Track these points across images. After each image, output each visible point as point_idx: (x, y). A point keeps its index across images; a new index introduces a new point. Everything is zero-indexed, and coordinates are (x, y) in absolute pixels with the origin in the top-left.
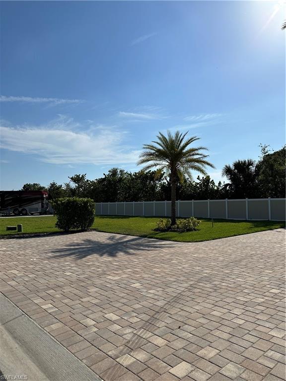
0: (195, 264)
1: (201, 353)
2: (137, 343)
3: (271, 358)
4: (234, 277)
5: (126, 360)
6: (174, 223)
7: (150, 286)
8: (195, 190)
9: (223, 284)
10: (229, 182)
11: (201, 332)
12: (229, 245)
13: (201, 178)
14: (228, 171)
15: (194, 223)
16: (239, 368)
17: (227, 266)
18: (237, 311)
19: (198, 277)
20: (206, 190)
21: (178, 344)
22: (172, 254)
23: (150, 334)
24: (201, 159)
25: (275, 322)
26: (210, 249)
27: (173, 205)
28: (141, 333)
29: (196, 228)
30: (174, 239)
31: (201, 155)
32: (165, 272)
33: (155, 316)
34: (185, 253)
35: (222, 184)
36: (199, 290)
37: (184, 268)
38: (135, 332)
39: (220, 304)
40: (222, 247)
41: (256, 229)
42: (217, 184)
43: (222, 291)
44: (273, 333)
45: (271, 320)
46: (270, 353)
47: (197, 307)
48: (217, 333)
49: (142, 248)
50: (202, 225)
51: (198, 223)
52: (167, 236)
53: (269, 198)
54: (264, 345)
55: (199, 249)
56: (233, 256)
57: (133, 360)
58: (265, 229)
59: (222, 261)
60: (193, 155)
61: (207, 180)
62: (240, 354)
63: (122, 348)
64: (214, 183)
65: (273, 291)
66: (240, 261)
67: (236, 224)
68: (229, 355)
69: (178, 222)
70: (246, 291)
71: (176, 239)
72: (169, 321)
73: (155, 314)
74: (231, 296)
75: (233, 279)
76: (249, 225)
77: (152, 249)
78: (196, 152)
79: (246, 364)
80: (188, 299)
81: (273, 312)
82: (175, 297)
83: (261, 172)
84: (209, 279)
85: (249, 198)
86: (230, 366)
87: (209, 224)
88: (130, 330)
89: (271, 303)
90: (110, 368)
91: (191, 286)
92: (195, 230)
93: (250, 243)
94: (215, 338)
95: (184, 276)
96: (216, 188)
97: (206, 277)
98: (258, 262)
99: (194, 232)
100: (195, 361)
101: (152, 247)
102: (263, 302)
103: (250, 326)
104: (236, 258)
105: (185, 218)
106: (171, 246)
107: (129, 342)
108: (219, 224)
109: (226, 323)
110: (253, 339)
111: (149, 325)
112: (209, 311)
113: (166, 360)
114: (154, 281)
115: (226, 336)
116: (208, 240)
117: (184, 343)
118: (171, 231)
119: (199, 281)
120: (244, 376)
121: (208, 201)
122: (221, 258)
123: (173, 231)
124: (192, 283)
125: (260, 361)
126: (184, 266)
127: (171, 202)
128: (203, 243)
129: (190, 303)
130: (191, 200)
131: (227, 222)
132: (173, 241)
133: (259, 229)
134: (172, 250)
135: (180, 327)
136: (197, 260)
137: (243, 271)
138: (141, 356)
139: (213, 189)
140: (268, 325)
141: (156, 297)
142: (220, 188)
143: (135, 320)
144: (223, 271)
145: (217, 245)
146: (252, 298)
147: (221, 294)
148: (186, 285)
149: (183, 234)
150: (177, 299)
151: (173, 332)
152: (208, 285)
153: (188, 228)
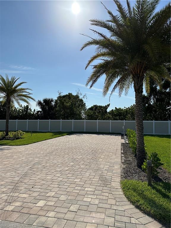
0: (28, 157)
1: (47, 195)
2: (12, 200)
3: (77, 189)
4: (51, 160)
5: (10, 208)
6: (7, 134)
7: (6, 172)
8: (18, 114)
9: (47, 164)
10: (40, 110)
11: (44, 186)
12: (44, 145)
13: (23, 106)
14: (40, 103)
15: (21, 134)
16: (66, 196)
17: (46, 156)
18: (58, 175)
19: (33, 163)
20: (26, 114)
21: (35, 194)
22: (12, 153)
23: (18, 194)
24: (28, 95)
25: (75, 176)
26: (34, 148)
27: (7, 122)
28: (12, 195)
29: (22, 137)
30: (9, 144)
31: (28, 93)
32: (12, 163)
33: (17, 185)
34: (20, 152)
35: (36, 111)
36: (36, 169)
37: (22, 159)
38: (8, 195)
39: (49, 173)
40: (40, 147)
41: (56, 136)
42: (33, 111)
43: (48, 168)
44: (75, 180)
45: (73, 176)
46: (76, 188)
47: (38, 177)
48: (52, 186)
50: (25, 135)
51: (23, 134)
52: (4, 143)
53: (61, 119)
54: (74, 186)
55: (28, 149)
56: (48, 151)
57: (13, 207)
58: (60, 136)
59: (43, 154)
60: (23, 92)
61: (27, 108)
62: (65, 191)
63: (4, 204)
64: (31, 110)
65: (71, 164)
66: (52, 152)
67: (44, 134)
68: (61, 193)
69: (9, 133)
70: (59, 166)
71: (11, 144)
72: (26, 186)
73: (16, 184)
74: (53, 169)
75: (51, 161)
76: (51, 134)
78: (24, 91)
79: (68, 194)
80: (32, 174)
81: (73, 172)
82: (24, 174)
83: (57, 106)
84: (39, 163)
85: (51, 119)
86: (62, 196)
87: (29, 134)
88: (5, 195)
89: (71, 169)
91: (30, 168)
92: (21, 138)
93: (55, 143)
94: (52, 188)
95: (25, 164)
96: (32, 113)
97: (37, 162)
98: (61, 152)
99: (22, 140)
100: (46, 198)
102: (68, 169)
103: (66, 180)
104: (49, 151)
105: (15, 131)
106: (8, 148)
107: (7, 200)
108: (35, 134)
109: (55, 181)
110: (68, 184)
111: (15, 189)
112: (45, 177)
113: (32, 202)
114: (7, 168)
115: (57, 186)
116: (31, 143)
117: (38, 193)
118: (5, 140)
119: (34, 165)
120: (69, 198)
121: (27, 120)
122: (42, 152)
123: (7, 140)
124: (30, 166)
125: (74, 191)
126: (23, 158)
127: (6, 120)
128: (29, 145)
129: (34, 176)
130: (16, 119)
131: (39, 133)
132: (9, 145)
133: (57, 136)
134: (11, 151)
135: (33, 187)
136: (29, 154)
137: (55, 157)
138: (18, 204)
139: (30, 114)
140: (73, 178)
141: (12, 176)
142: (35, 113)
143: (5, 189)
144: (45, 158)
145: (37, 146)
146: (63, 168)
147: (48, 169)
148: (27, 168)
149: (14, 141)
150: (26, 175)
151: (30, 190)
152: (40, 166)
153: (17, 137)
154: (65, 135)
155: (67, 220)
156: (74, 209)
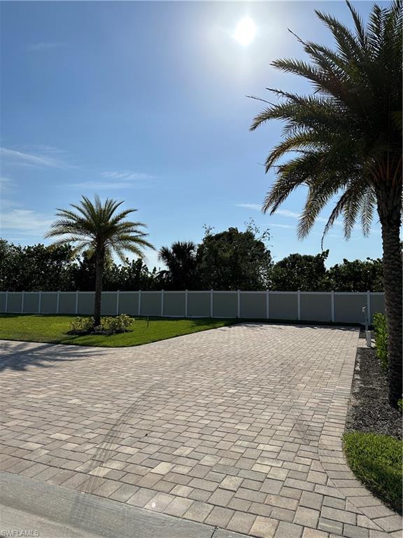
0: (140, 371)
1: (177, 452)
2: (104, 456)
3: (240, 446)
4: (188, 381)
5: (102, 472)
6: (98, 323)
7: (93, 401)
8: (121, 278)
9: (179, 389)
10: (166, 268)
11: (170, 436)
12: (174, 348)
13: (131, 262)
14: (165, 254)
15: (125, 322)
16: (215, 458)
17: (177, 370)
18: (200, 413)
19: (148, 385)
20: (136, 278)
21: (152, 449)
22: (106, 363)
23: (117, 446)
24: (139, 237)
25: (238, 418)
26: (152, 354)
27: (98, 297)
28: (105, 447)
29: (127, 328)
30: (102, 344)
31: (139, 232)
32: (106, 384)
33: (114, 429)
34: (123, 361)
35: (158, 271)
36: (154, 398)
37: (127, 377)
38: (98, 446)
39: (182, 408)
40: (165, 350)
41: (200, 327)
42: (151, 270)
43: (179, 396)
44: (237, 427)
45: (234, 417)
46: (239, 443)
47: (159, 415)
48: (187, 434)
49: (59, 358)
50: (135, 325)
51: (131, 322)
52: (94, 340)
53: (212, 290)
54: (233, 438)
55: (139, 354)
56: (181, 360)
57: (107, 471)
58: (207, 327)
59: (171, 366)
60: (129, 231)
61: (139, 264)
62: (214, 447)
63: (89, 462)
64: (147, 269)
65: (230, 391)
66: (190, 364)
67: (175, 322)
68: (204, 450)
69: (102, 321)
70: (204, 394)
71: (105, 344)
72: (133, 431)
73: (113, 427)
74: (191, 400)
75: (188, 383)
76: (190, 323)
77: (76, 358)
78: (131, 229)
79: (221, 453)
80: (145, 408)
81: (235, 410)
82: (129, 408)
83: (203, 259)
84: (161, 386)
85: (189, 290)
86: (207, 458)
87: (143, 323)
88: (91, 446)
89: (231, 402)
90: (85, 482)
91: (143, 395)
92: (126, 331)
93: (196, 344)
94: (186, 439)
95: (132, 386)
96: (149, 275)
97: (157, 384)
98: (210, 364)
99: (128, 334)
100: (174, 459)
101: (74, 356)
102: (224, 402)
103: (217, 424)
104: (184, 361)
105: (114, 317)
106: (100, 353)
107: (95, 456)
108: (154, 323)
109: (193, 424)
110: (222, 435)
111: (111, 436)
112: (173, 416)
113: (143, 464)
114: (96, 394)
115: (197, 436)
116: (147, 343)
117: (157, 448)
118: (94, 334)
119: (152, 388)
120: (221, 462)
121: (140, 292)
122: (168, 363)
123: (96, 334)
124: (144, 392)
125: (232, 449)
126: (127, 375)
127: (94, 292)
128: (142, 346)
129: (150, 412)
130: (116, 291)
131: (164, 320)
133: (202, 327)
134: (104, 358)
135: (146, 435)
136: (141, 366)
137: (196, 375)
138: (116, 465)
139: (145, 277)
140: (232, 421)
141: (106, 411)
142: (155, 276)
143: (92, 436)
144: (174, 377)
145: (159, 349)
146: (211, 399)
147: (180, 399)
148: (137, 395)
149: (112, 336)
150: (133, 409)
151: (141, 440)
152: (163, 393)
153: (118, 329)
154: (220, 325)
155: (215, 505)
156: (231, 485)
